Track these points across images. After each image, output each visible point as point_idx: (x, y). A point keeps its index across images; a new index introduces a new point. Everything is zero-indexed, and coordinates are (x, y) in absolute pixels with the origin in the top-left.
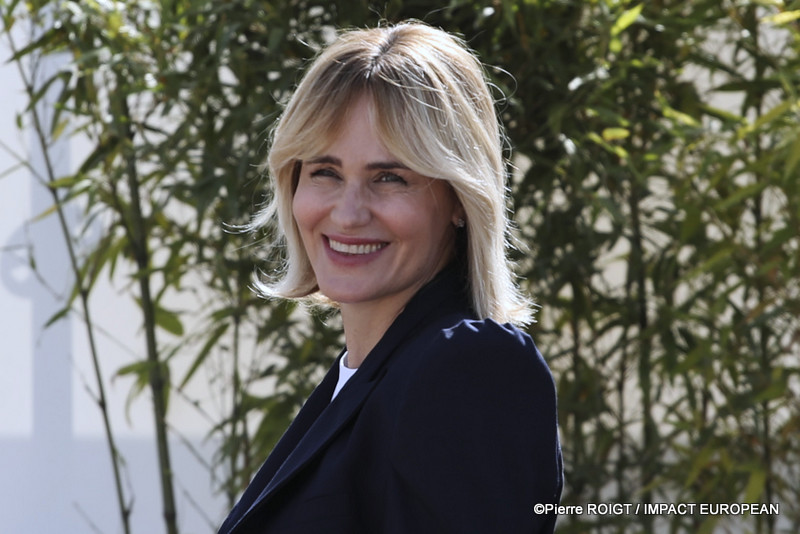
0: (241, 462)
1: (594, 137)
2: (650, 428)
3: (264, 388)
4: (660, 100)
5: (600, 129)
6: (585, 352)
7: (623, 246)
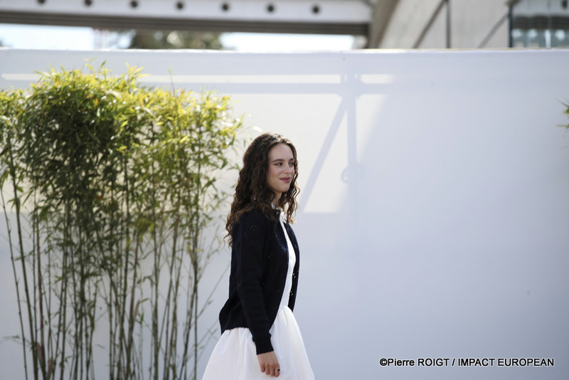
0: (36, 220)
1: (118, 150)
2: (128, 214)
3: (41, 204)
4: (132, 141)
5: (119, 147)
6: (114, 197)
7: (123, 173)
